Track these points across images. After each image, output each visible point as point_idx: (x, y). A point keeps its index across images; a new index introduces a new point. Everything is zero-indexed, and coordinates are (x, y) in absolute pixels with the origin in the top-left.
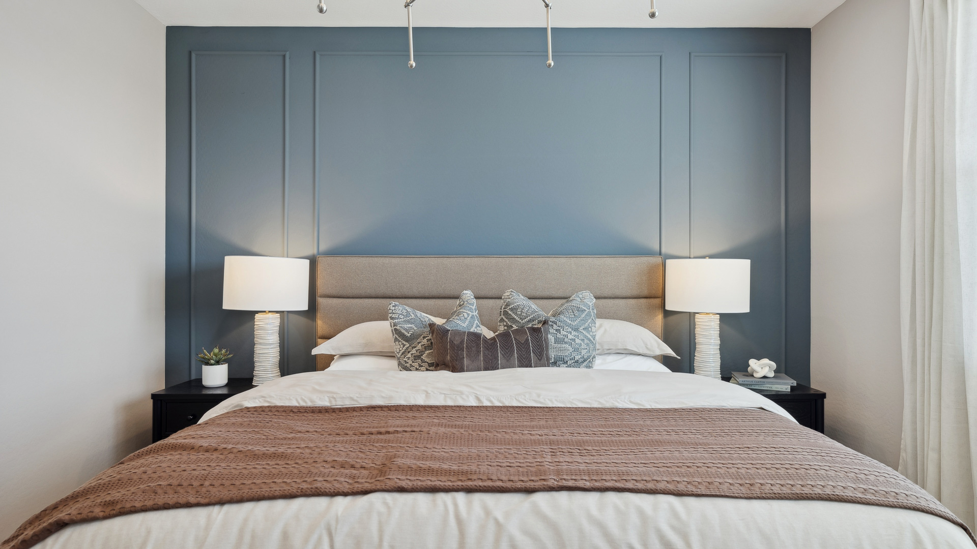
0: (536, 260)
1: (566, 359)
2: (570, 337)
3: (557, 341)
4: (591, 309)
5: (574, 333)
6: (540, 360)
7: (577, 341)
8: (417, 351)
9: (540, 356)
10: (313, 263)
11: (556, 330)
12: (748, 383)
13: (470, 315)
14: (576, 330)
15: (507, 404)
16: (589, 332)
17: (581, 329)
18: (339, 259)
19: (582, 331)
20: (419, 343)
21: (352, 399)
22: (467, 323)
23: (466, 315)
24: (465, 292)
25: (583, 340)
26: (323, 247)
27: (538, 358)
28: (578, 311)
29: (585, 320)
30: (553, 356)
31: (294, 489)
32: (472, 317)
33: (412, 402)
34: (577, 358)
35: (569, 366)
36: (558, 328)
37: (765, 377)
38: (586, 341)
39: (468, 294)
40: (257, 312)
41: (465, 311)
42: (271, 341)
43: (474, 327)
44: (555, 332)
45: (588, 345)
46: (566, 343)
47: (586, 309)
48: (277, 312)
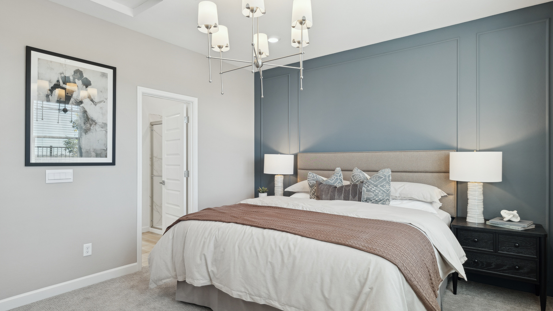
0: (384, 153)
1: (371, 199)
2: (373, 189)
3: (368, 191)
4: (387, 177)
5: (375, 188)
6: (354, 198)
7: (377, 191)
8: (313, 191)
9: (354, 196)
10: (296, 156)
11: (367, 186)
12: (495, 223)
13: (336, 178)
14: (376, 186)
15: (311, 210)
16: (383, 188)
17: (379, 186)
18: (305, 154)
19: (379, 187)
20: (314, 188)
21: (267, 203)
22: (333, 181)
23: (333, 178)
24: (337, 168)
25: (380, 191)
26: (302, 150)
27: (353, 197)
28: (379, 178)
29: (381, 182)
30: (366, 197)
31: (217, 219)
32: (336, 179)
33: (283, 207)
34: (376, 199)
35: (373, 203)
36: (368, 185)
37: (509, 221)
38: (381, 192)
39: (338, 169)
40: (276, 175)
41: (333, 176)
42: (280, 186)
43: (336, 183)
44: (366, 187)
45: (382, 193)
46: (371, 192)
47: (383, 177)
48: (282, 175)
